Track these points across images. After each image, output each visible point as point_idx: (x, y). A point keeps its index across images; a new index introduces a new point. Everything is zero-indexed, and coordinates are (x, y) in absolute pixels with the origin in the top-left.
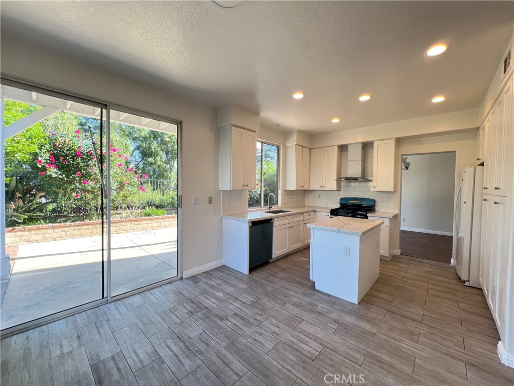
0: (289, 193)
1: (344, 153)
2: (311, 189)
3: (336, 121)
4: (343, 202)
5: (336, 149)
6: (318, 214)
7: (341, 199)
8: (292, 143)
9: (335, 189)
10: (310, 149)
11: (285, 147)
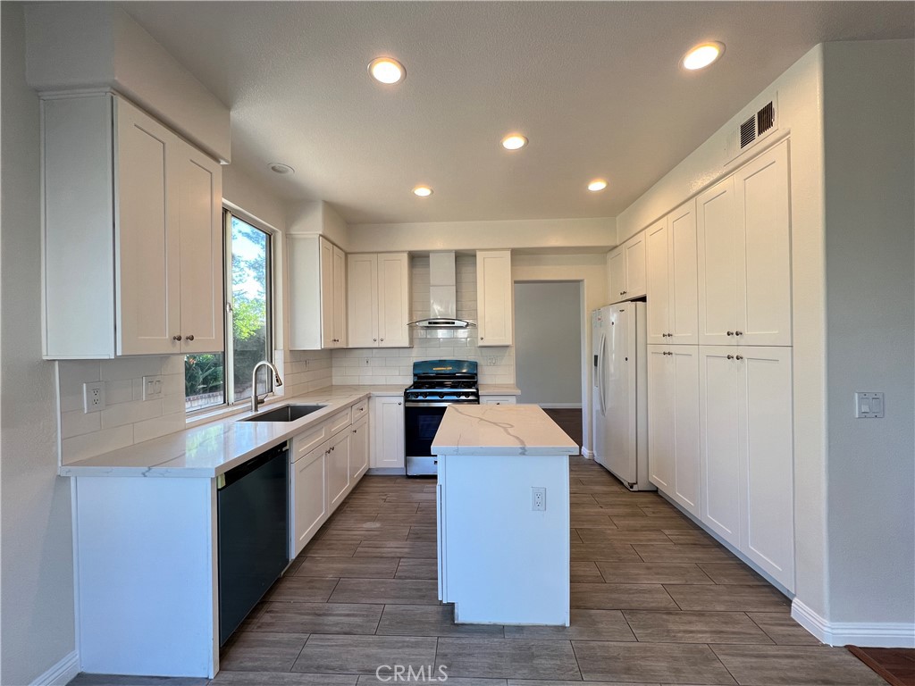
0: (300, 358)
1: (418, 270)
2: (350, 346)
3: (423, 192)
4: (420, 371)
5: (405, 258)
6: (378, 403)
7: (416, 365)
8: (311, 229)
9: (406, 344)
10: (347, 254)
11: (289, 238)
